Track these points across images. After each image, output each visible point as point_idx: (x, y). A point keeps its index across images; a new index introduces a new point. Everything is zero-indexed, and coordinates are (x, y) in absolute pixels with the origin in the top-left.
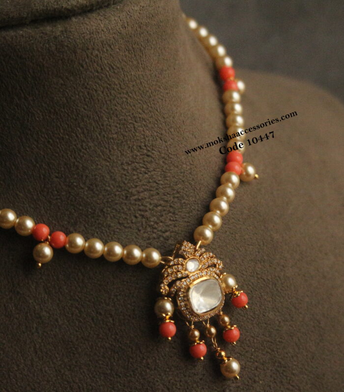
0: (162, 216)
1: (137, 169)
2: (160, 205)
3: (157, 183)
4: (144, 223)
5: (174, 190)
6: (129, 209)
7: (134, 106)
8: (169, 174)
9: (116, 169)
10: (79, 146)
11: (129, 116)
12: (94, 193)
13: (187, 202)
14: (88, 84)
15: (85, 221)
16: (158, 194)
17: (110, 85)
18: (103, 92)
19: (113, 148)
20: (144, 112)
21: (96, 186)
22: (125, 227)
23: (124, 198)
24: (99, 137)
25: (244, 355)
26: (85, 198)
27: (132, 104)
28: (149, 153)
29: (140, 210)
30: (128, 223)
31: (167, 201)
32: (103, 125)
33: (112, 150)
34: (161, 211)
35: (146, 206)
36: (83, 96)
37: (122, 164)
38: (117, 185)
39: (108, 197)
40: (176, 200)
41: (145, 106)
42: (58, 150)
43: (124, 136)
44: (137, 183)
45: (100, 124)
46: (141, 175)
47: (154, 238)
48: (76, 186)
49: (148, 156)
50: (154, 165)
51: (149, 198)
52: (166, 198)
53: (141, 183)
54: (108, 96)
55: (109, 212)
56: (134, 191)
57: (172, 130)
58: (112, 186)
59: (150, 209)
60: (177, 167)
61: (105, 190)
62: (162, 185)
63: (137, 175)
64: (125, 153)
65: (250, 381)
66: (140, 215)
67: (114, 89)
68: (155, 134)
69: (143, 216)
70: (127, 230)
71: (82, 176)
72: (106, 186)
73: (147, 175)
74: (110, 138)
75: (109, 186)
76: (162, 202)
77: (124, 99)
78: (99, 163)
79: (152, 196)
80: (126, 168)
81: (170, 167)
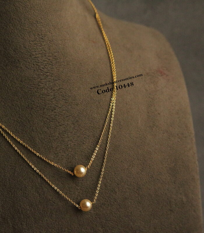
0: (46, 65)
1: (37, 44)
2: (46, 61)
3: (45, 51)
4: (37, 68)
5: (54, 55)
6: (31, 61)
7: (37, 16)
8: (52, 48)
9: (27, 43)
10: (11, 32)
11: (35, 20)
12: (16, 53)
13: (59, 61)
14: (15, 4)
15: (11, 64)
16: (45, 56)
17: (26, 6)
18: (22, 9)
19: (26, 34)
20: (42, 19)
21: (17, 50)
22: (29, 69)
23: (29, 56)
24: (20, 28)
25: (79, 131)
26: (12, 54)
27: (36, 15)
28: (43, 38)
29: (36, 62)
30: (30, 67)
31: (49, 59)
32: (22, 23)
33: (25, 35)
34: (46, 64)
35: (39, 60)
36: (13, 10)
37: (30, 41)
38: (27, 50)
39: (22, 55)
40: (54, 59)
41: (42, 17)
42: (1, 33)
43: (31, 29)
44: (36, 50)
45: (21, 22)
46: (38, 47)
47: (42, 75)
48: (8, 49)
49: (42, 39)
50: (45, 43)
51: (41, 57)
52: (49, 58)
53: (38, 50)
54: (25, 11)
55: (22, 61)
56: (34, 53)
57: (56, 29)
58: (24, 51)
59: (41, 62)
60: (56, 45)
61: (21, 52)
62: (48, 52)
63: (36, 46)
64: (31, 37)
65: (81, 143)
66: (36, 64)
67: (28, 8)
68: (47, 30)
69: (37, 64)
70: (29, 70)
71: (11, 45)
72: (21, 50)
73: (41, 47)
74: (25, 29)
75: (23, 50)
76: (47, 60)
77: (33, 13)
78: (19, 40)
79: (43, 56)
80: (31, 43)
81: (53, 45)
